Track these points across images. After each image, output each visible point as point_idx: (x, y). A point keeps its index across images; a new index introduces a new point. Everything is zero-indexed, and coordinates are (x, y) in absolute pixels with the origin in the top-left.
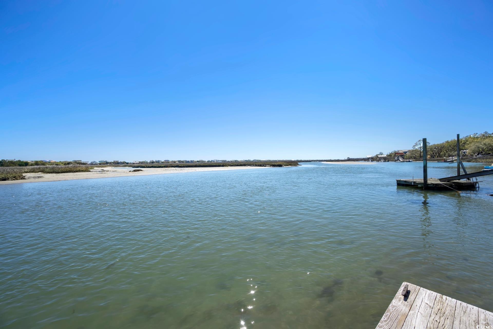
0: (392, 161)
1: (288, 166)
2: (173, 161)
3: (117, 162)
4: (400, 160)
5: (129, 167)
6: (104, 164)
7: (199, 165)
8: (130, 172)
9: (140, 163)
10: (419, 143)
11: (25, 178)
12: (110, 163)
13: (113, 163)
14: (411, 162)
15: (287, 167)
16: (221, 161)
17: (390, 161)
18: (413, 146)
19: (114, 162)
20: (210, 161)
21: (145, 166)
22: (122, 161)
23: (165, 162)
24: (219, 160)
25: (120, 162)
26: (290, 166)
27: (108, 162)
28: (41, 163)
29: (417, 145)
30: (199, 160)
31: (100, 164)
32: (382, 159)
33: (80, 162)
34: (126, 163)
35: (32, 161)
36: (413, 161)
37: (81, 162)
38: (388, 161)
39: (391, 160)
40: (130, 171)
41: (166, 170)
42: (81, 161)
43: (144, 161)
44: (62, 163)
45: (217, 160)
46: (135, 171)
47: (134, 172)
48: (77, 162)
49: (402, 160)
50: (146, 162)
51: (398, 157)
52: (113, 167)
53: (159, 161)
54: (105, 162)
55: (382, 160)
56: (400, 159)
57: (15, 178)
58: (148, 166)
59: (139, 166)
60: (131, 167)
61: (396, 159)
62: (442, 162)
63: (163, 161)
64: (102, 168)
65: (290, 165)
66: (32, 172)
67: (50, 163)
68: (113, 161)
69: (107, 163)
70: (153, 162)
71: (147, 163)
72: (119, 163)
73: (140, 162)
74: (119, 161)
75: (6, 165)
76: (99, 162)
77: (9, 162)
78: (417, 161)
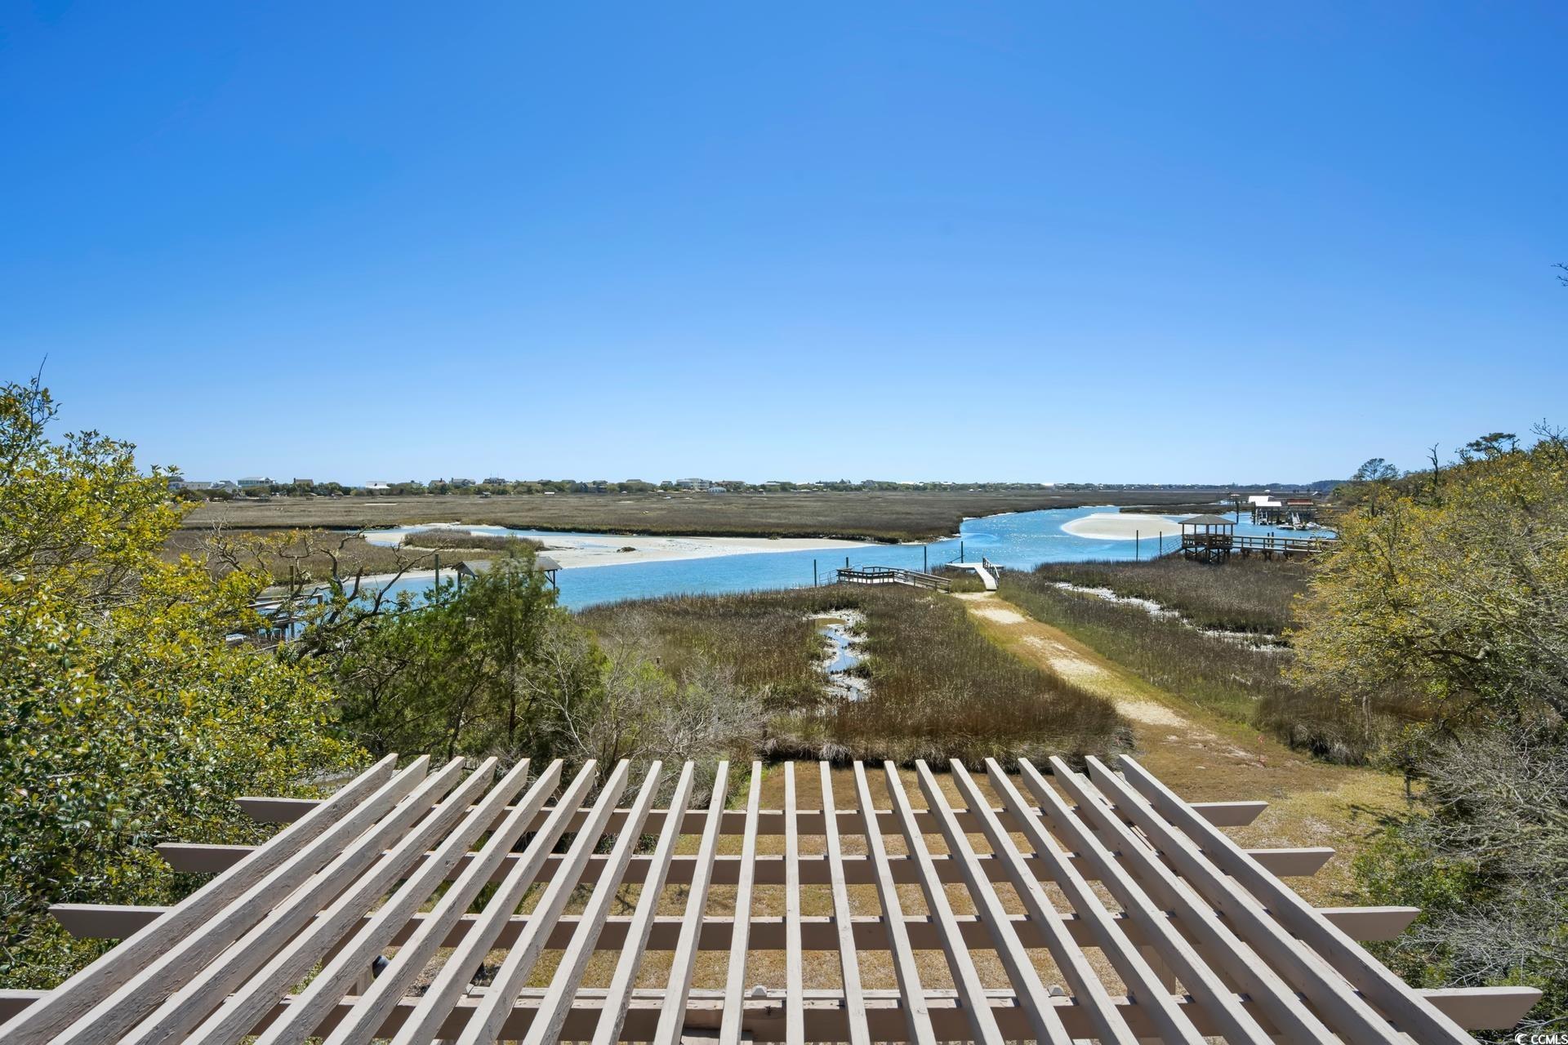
16: (719, 485)
20: (674, 483)
24: (711, 483)
43: (407, 484)
45: (702, 482)
50: (414, 486)
53: (465, 483)
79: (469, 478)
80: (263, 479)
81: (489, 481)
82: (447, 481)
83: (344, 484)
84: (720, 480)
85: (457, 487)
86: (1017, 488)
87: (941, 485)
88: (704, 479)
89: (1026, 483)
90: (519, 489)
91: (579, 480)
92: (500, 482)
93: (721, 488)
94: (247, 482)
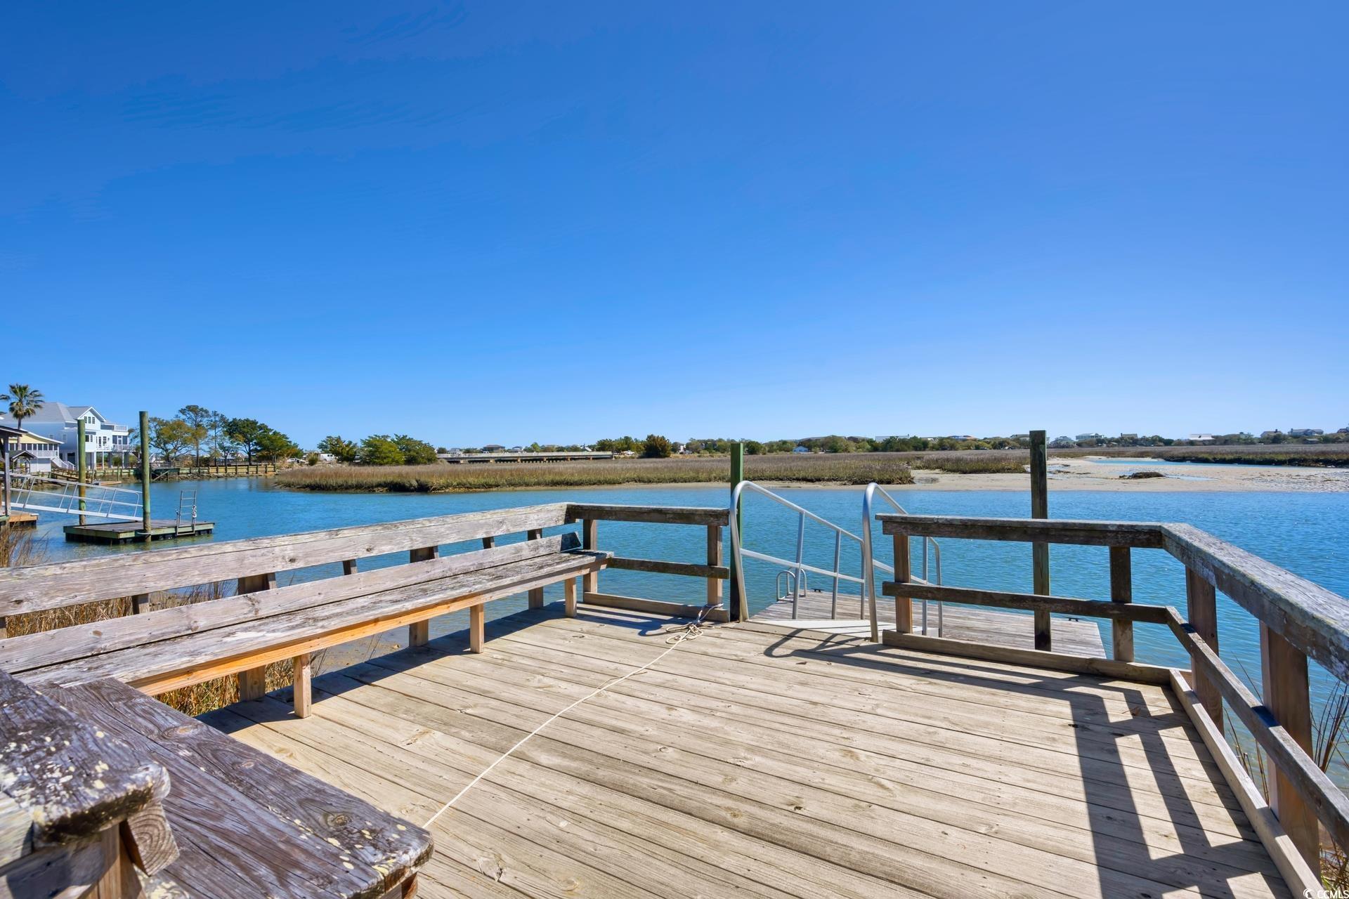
3: (1132, 438)
5: (1153, 458)
6: (1091, 446)
9: (1217, 440)
12: (1110, 442)
13: (1117, 441)
19: (1122, 438)
21: (1210, 458)
22: (1149, 435)
25: (1142, 439)
27: (1103, 437)
31: (1079, 445)
34: (1161, 440)
35: (934, 438)
43: (1235, 435)
44: (988, 443)
46: (1136, 476)
50: (1243, 437)
53: (1308, 433)
54: (1095, 439)
57: (902, 481)
58: (1219, 457)
59: (1186, 455)
66: (928, 467)
67: (966, 442)
68: (1117, 436)
70: (1276, 438)
71: (1249, 441)
72: (1137, 440)
73: (1216, 437)
74: (1140, 436)
76: (1077, 437)
77: (900, 440)
80: (1094, 434)
83: (1166, 437)
94: (1082, 436)
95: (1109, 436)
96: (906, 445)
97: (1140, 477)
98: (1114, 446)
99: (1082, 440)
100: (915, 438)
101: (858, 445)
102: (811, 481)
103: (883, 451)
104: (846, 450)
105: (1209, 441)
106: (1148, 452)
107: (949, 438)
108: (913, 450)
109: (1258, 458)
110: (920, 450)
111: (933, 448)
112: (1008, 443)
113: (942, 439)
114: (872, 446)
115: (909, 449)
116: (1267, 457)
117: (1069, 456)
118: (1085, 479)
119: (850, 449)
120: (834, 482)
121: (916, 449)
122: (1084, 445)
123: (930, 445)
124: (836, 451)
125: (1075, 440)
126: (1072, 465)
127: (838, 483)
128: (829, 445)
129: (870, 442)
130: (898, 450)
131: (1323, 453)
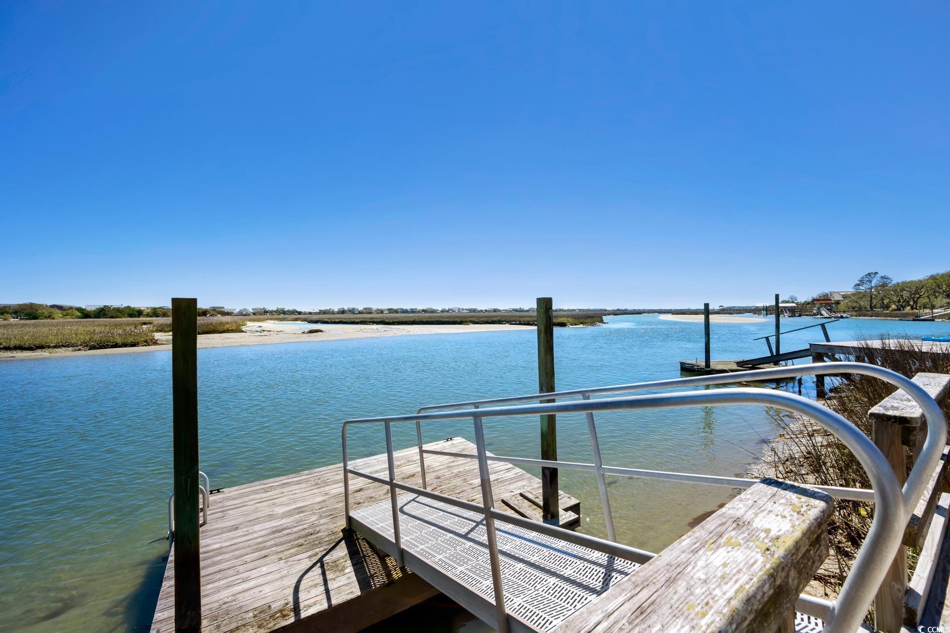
0: (807, 315)
1: (577, 325)
2: (379, 310)
3: (282, 311)
4: (822, 315)
5: (302, 321)
6: (262, 315)
7: (420, 321)
8: (304, 335)
10: (867, 279)
11: (158, 342)
12: (271, 312)
13: (275, 312)
14: (847, 317)
15: (575, 326)
16: (466, 310)
17: (804, 315)
18: (856, 286)
19: (277, 310)
20: (447, 309)
21: (329, 321)
22: (291, 309)
23: (364, 311)
24: (463, 309)
25: (287, 311)
26: (581, 326)
27: (267, 310)
28: (161, 311)
29: (863, 283)
30: (425, 308)
31: (254, 314)
32: (786, 311)
33: (221, 309)
34: (297, 312)
35: (147, 308)
36: (852, 316)
37: (223, 310)
38: (800, 316)
39: (806, 313)
40: (304, 332)
41: (361, 330)
42: (223, 308)
45: (459, 309)
46: (311, 332)
47: (309, 334)
48: (218, 309)
49: (826, 315)
50: (331, 311)
51: (819, 308)
52: (276, 322)
53: (354, 309)
54: (263, 310)
55: (786, 313)
56: (823, 312)
58: (333, 320)
59: (319, 319)
60: (306, 322)
61: (815, 312)
62: (908, 320)
63: (362, 309)
64: (260, 324)
65: (582, 323)
66: (160, 331)
68: (275, 309)
69: (266, 312)
70: (343, 312)
71: (333, 313)
73: (320, 310)
74: (286, 309)
75: (110, 315)
76: (253, 309)
77: (114, 309)
78: (860, 316)
79: (355, 307)
80: (262, 308)
81: (365, 309)
82: (346, 308)
83: (299, 310)
84: (467, 308)
85: (350, 311)
86: (596, 311)
87: (563, 309)
88: (460, 307)
89: (599, 308)
90: (378, 312)
91: (405, 308)
92: (370, 309)
93: (467, 311)
94: (255, 309)
95: (271, 309)
96: (121, 313)
97: (313, 332)
98: (274, 314)
99: (255, 311)
100: (128, 307)
101: (65, 313)
102: (30, 349)
103: (95, 317)
104: (50, 317)
105: (318, 312)
106: (298, 318)
107: (160, 308)
108: (128, 317)
109: (349, 321)
110: (135, 317)
111: (148, 315)
112: (209, 312)
113: (155, 309)
114: (82, 313)
115: (124, 316)
116: (352, 320)
117: (256, 321)
118: (281, 335)
119: (55, 316)
120: (64, 349)
121: (131, 316)
122: (257, 314)
123: (145, 313)
124: (35, 318)
125: (251, 311)
126: (263, 326)
127: (70, 349)
128: (25, 312)
129: (79, 310)
130: (112, 317)
131: (372, 318)
